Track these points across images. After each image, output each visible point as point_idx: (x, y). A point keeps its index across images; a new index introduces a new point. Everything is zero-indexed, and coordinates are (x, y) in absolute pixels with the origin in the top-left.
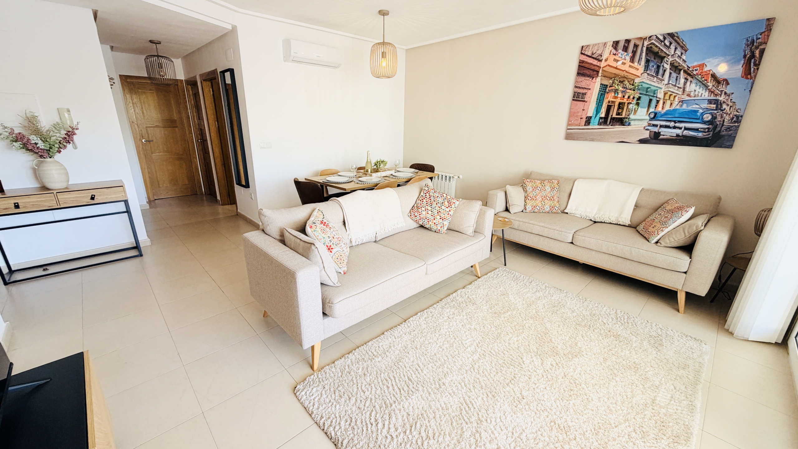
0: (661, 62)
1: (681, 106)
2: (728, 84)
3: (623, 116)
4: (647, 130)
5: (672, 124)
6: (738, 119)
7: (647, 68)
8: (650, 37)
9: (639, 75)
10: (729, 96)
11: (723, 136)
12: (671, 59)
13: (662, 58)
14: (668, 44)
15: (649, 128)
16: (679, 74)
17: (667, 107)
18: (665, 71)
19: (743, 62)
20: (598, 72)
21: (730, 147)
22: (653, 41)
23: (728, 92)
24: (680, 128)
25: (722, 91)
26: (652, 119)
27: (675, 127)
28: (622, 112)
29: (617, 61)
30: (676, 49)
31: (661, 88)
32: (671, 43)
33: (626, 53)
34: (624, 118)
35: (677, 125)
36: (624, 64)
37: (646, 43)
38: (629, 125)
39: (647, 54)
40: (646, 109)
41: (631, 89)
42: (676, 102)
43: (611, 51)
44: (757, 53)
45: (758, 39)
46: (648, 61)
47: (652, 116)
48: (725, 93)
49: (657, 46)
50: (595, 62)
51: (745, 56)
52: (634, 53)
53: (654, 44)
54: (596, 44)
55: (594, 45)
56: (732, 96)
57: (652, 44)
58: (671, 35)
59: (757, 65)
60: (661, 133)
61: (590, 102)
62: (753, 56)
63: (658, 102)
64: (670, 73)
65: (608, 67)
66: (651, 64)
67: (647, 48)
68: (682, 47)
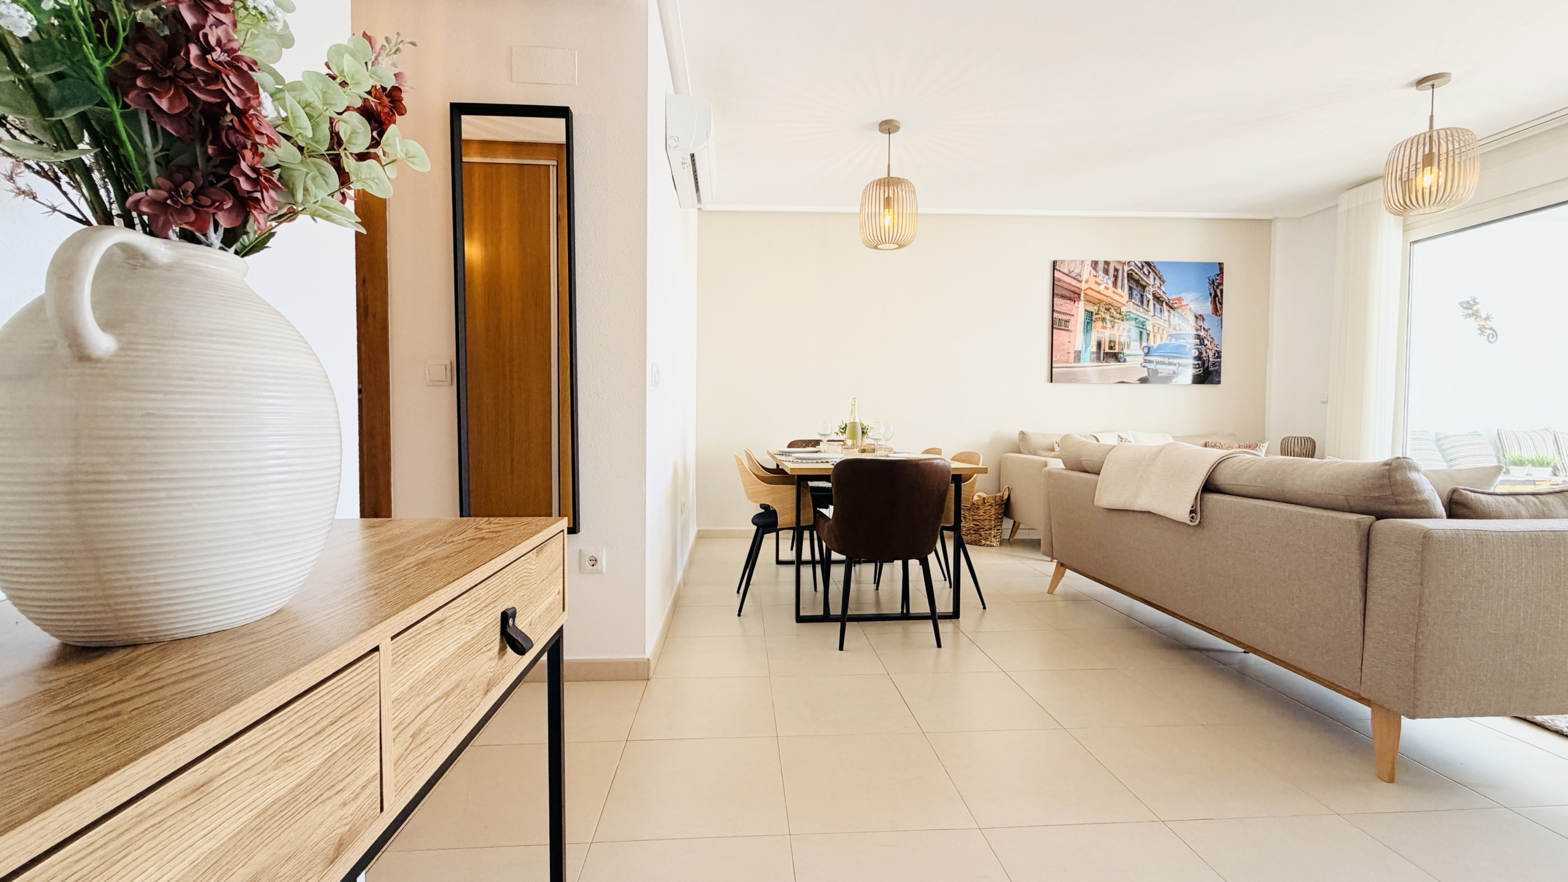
0: (1144, 292)
1: (1171, 340)
2: (1204, 320)
3: (1117, 351)
4: (1144, 367)
5: (1166, 360)
6: (1218, 355)
7: (1131, 295)
8: (1129, 262)
9: (1125, 303)
10: (1207, 331)
11: (1212, 371)
12: (1152, 290)
13: (1144, 287)
14: (1147, 273)
15: (1146, 364)
16: (1162, 305)
17: (1158, 342)
18: (1148, 301)
19: (1210, 299)
20: (1079, 295)
21: (1219, 382)
22: (1132, 267)
23: (1206, 328)
24: (1175, 365)
25: (1201, 326)
26: (1147, 354)
27: (1170, 364)
28: (1114, 345)
29: (1099, 284)
30: (1155, 279)
31: (1149, 320)
32: (1149, 273)
33: (1107, 277)
34: (1118, 353)
35: (1171, 361)
36: (1107, 288)
37: (1126, 268)
38: (1125, 361)
39: (1128, 281)
40: (1139, 343)
41: (1119, 319)
42: (1165, 336)
43: (1090, 272)
44: (1219, 293)
45: (1216, 279)
46: (1131, 289)
47: (1146, 351)
48: (1204, 329)
49: (1136, 274)
50: (1075, 283)
51: (1211, 294)
52: (1116, 277)
53: (1133, 271)
54: (1072, 261)
55: (1070, 262)
56: (1210, 332)
57: (1131, 270)
58: (1148, 264)
59: (1221, 304)
60: (1159, 371)
61: (1076, 332)
62: (1216, 295)
63: (1148, 335)
64: (1154, 304)
65: (1089, 290)
66: (1135, 292)
67: (1128, 274)
68: (1160, 278)
